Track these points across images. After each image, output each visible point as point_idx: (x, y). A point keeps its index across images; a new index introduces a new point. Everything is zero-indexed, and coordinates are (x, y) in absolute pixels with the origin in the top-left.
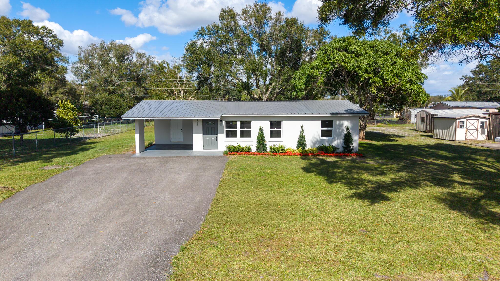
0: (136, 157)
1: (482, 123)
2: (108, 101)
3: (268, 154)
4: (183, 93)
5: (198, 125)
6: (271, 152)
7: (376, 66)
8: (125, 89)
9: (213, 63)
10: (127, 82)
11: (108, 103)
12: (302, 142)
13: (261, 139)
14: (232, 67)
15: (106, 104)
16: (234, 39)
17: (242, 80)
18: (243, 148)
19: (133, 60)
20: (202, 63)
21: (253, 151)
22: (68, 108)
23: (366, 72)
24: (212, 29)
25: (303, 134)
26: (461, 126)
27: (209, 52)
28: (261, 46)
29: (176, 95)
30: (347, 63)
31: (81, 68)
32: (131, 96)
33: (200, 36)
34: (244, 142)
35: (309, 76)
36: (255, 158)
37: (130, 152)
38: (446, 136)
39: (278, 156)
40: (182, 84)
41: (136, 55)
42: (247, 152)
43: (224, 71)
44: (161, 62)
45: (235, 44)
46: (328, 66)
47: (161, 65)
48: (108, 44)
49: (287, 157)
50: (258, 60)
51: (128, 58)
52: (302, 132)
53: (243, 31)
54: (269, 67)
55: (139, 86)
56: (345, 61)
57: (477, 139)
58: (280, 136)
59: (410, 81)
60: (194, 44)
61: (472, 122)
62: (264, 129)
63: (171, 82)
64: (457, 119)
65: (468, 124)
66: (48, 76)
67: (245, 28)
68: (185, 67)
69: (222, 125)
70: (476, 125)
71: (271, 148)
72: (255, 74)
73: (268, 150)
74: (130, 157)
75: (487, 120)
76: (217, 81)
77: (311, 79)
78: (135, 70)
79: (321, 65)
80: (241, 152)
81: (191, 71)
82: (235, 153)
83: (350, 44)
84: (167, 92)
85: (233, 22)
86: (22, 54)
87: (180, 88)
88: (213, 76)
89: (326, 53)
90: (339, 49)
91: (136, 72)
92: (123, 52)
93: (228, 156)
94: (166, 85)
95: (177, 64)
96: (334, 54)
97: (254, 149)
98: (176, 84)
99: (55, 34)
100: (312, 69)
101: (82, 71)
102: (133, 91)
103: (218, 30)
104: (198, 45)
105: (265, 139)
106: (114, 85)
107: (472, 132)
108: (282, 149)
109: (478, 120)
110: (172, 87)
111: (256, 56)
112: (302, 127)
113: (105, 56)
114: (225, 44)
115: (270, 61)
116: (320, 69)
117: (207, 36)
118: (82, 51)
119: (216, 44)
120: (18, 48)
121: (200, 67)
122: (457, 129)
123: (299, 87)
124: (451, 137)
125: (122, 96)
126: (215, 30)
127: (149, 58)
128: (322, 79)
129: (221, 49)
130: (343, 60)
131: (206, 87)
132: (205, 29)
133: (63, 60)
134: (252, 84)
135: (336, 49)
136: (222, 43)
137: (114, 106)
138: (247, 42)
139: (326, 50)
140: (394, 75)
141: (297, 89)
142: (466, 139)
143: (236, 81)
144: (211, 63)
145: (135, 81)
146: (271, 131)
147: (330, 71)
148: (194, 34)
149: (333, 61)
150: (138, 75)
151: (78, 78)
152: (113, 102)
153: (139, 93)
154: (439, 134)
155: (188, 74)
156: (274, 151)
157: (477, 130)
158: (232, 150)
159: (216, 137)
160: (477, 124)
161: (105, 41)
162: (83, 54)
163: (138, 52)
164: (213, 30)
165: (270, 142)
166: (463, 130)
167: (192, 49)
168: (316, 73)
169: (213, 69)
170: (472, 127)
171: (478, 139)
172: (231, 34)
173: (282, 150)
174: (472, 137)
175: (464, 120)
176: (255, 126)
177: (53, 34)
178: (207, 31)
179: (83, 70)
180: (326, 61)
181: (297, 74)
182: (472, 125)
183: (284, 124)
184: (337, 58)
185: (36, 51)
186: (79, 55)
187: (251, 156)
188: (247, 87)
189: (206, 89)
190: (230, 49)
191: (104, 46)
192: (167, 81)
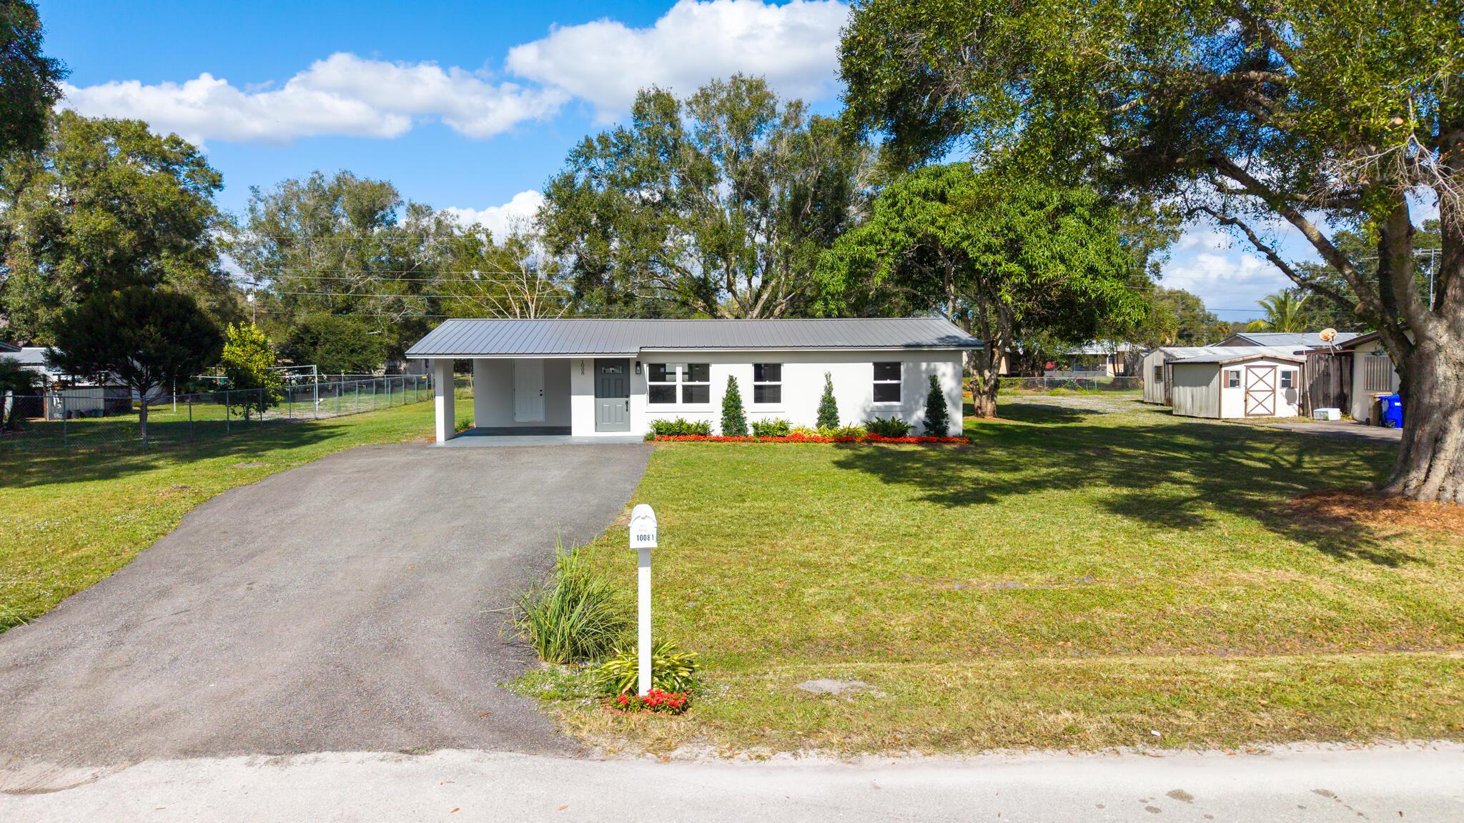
0: (439, 448)
1: (1286, 374)
2: (333, 333)
3: (750, 440)
4: (536, 310)
5: (583, 373)
6: (757, 434)
7: (1012, 235)
8: (376, 298)
9: (615, 229)
10: (383, 282)
11: (332, 338)
12: (828, 412)
13: (732, 405)
14: (664, 239)
15: (327, 340)
16: (671, 168)
17: (689, 273)
18: (689, 427)
19: (396, 222)
20: (587, 228)
21: (714, 434)
22: (253, 342)
23: (988, 248)
24: (615, 141)
25: (830, 394)
26: (1234, 384)
27: (606, 204)
28: (738, 185)
29: (515, 314)
30: (943, 228)
31: (255, 246)
32: (392, 320)
33: (581, 160)
34: (692, 414)
35: (853, 261)
36: (718, 447)
37: (420, 439)
38: (1201, 409)
39: (772, 444)
40: (532, 287)
41: (408, 210)
42: (700, 434)
43: (645, 250)
44: (470, 230)
45: (674, 180)
46: (900, 236)
47: (470, 236)
48: (329, 180)
49: (792, 445)
50: (732, 221)
51: (383, 217)
52: (829, 390)
53: (695, 149)
54: (760, 239)
55: (413, 293)
56: (937, 224)
57: (1274, 414)
58: (776, 399)
59: (1092, 270)
60: (569, 181)
61: (1261, 372)
62: (738, 382)
63: (505, 279)
64: (1221, 366)
65: (1249, 377)
66: (190, 265)
67: (701, 140)
68: (544, 239)
69: (640, 373)
70: (1270, 379)
71: (756, 426)
72: (725, 258)
73: (751, 431)
74: (423, 447)
75: (1296, 368)
76: (626, 275)
77: (860, 269)
78: (404, 249)
79: (884, 233)
80: (685, 434)
81: (559, 251)
82: (672, 438)
83: (951, 184)
84: (492, 307)
85: (667, 126)
86: (124, 208)
87: (527, 297)
88: (616, 264)
89: (894, 204)
90: (925, 196)
91: (406, 254)
92: (374, 201)
93: (654, 444)
94: (490, 288)
95: (521, 233)
96: (914, 208)
97: (717, 430)
98: (518, 286)
99: (202, 158)
100: (860, 243)
101: (259, 254)
102: (398, 305)
103: (629, 146)
104: (578, 186)
105: (742, 405)
106: (347, 289)
107: (1260, 396)
108: (783, 427)
109: (1274, 367)
110: (506, 294)
111: (727, 212)
112: (828, 376)
113: (323, 213)
114: (648, 181)
115: (763, 225)
116: (880, 242)
117: (599, 160)
118: (259, 199)
119: (624, 180)
120: (115, 192)
121: (583, 239)
122: (1224, 390)
123: (831, 289)
124: (1211, 410)
125: (369, 318)
126: (622, 143)
127: (443, 218)
128: (884, 269)
129: (636, 193)
130: (933, 223)
131: (598, 290)
132: (596, 143)
133: (221, 223)
134: (715, 284)
135: (919, 194)
136: (641, 179)
137: (346, 345)
138: (703, 177)
139: (895, 196)
140: (1053, 257)
141: (828, 293)
142: (1247, 414)
143: (675, 276)
144: (611, 230)
145: (403, 277)
146: (757, 388)
147: (904, 248)
148: (567, 154)
149: (910, 224)
150: (411, 264)
151: (247, 272)
152: (343, 336)
153: (415, 311)
154: (1186, 404)
155: (550, 259)
156: (764, 433)
157: (1274, 391)
158: (664, 432)
159: (627, 403)
160: (1272, 377)
161: (322, 172)
162: (261, 207)
163: (413, 202)
164: (615, 145)
165: (754, 413)
166: (1238, 392)
167: (565, 194)
168: (871, 252)
169: (615, 244)
170: (1261, 386)
171: (1277, 415)
172: (662, 155)
173: (782, 430)
174: (1260, 410)
175: (1241, 368)
176: (719, 376)
177: (197, 156)
178: (599, 148)
179: (262, 249)
180: (893, 224)
181: (826, 255)
182: (1261, 379)
183: (788, 370)
184: (919, 217)
185: (163, 200)
186: (252, 210)
187: (708, 443)
188: (704, 290)
189: (600, 296)
190: (660, 192)
191: (319, 185)
192: (494, 277)
